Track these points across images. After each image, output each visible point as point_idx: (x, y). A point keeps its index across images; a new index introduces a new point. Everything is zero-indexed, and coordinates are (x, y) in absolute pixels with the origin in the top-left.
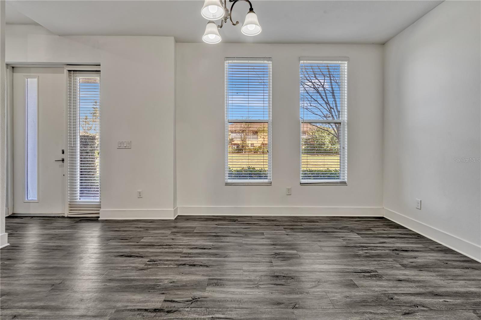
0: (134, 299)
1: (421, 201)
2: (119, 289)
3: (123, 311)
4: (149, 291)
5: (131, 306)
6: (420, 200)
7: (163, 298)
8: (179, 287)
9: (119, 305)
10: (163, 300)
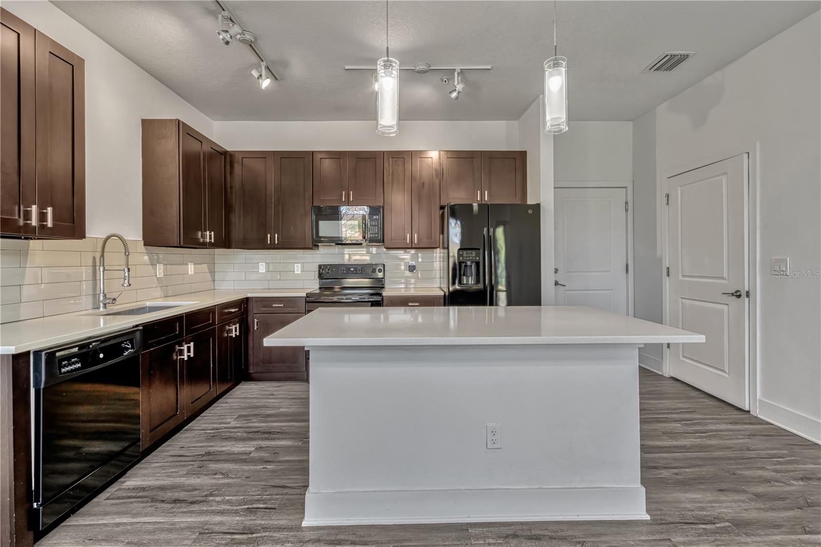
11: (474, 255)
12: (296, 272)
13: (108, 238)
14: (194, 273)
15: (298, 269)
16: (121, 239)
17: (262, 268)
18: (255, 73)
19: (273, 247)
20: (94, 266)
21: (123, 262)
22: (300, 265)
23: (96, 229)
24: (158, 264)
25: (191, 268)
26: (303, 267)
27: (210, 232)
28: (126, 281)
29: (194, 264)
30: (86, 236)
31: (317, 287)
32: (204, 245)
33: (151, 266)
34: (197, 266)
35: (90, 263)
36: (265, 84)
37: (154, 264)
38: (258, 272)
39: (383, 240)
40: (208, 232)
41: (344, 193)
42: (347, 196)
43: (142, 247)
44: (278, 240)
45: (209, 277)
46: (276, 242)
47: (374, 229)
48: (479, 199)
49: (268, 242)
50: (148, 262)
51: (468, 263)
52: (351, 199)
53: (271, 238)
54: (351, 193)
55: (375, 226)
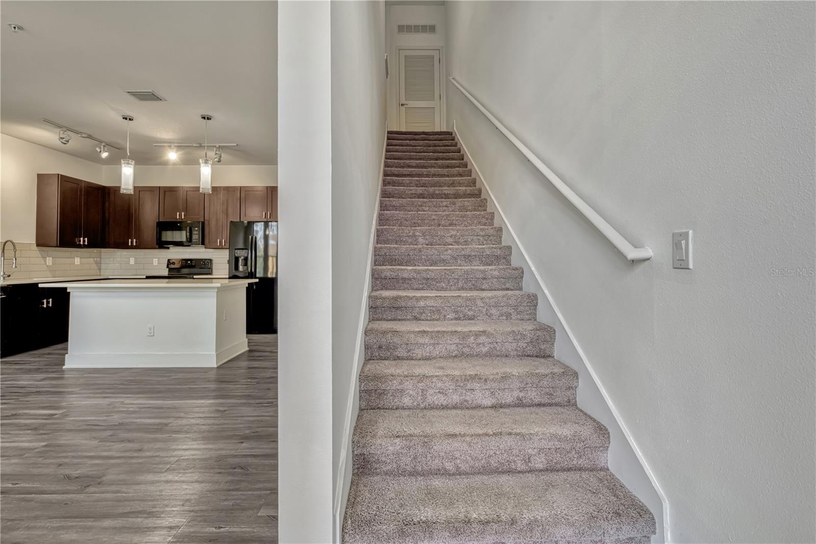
11: (244, 253)
12: (154, 264)
13: (6, 243)
14: (81, 263)
15: (155, 261)
16: (11, 242)
17: (132, 261)
18: (98, 150)
19: (132, 247)
22: (157, 259)
24: (47, 258)
25: (77, 261)
26: (158, 261)
27: (84, 238)
28: (14, 265)
29: (80, 258)
32: (79, 246)
33: (42, 259)
34: (82, 259)
36: (105, 155)
37: (44, 258)
38: (129, 263)
39: (203, 243)
40: (82, 239)
41: (178, 213)
42: (180, 215)
43: (34, 247)
44: (136, 242)
45: (94, 266)
46: (135, 244)
47: (196, 236)
48: (264, 217)
49: (130, 244)
50: (40, 256)
51: (242, 258)
52: (183, 217)
53: (132, 242)
54: (183, 213)
55: (197, 234)
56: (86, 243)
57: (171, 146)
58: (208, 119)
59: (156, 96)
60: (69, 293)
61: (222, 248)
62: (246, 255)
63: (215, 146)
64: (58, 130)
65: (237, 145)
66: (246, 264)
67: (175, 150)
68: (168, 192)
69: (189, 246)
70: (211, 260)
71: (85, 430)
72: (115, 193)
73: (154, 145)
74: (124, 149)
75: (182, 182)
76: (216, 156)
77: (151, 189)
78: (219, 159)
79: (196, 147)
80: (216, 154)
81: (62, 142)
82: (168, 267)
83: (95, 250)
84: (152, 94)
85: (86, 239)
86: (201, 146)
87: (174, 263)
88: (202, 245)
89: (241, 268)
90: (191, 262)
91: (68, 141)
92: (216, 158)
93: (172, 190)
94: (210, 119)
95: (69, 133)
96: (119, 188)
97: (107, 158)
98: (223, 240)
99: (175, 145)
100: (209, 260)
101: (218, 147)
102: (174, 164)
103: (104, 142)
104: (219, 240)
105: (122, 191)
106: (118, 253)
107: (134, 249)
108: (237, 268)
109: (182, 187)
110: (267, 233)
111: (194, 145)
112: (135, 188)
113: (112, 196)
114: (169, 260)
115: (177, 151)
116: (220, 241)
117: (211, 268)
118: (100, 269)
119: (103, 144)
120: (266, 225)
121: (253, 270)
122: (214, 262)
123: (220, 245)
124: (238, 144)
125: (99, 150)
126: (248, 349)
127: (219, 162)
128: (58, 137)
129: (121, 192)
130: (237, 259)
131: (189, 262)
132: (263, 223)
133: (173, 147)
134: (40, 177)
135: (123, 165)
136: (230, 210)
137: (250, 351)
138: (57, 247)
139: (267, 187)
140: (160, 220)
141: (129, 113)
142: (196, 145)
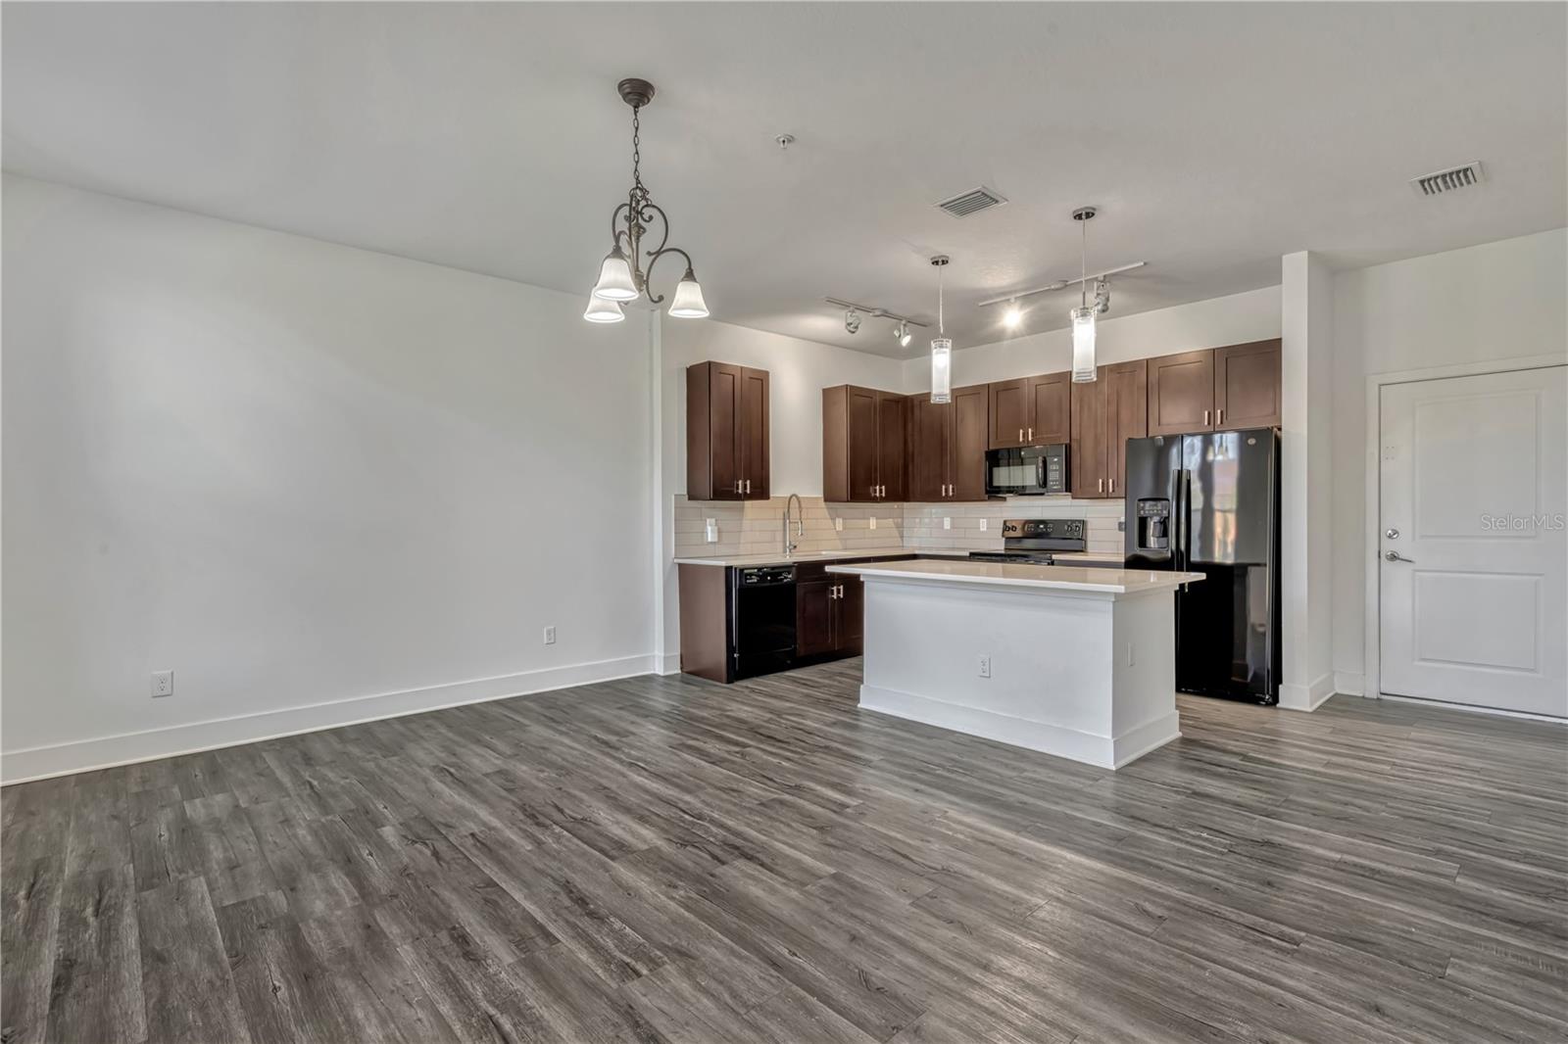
0: (764, 890)
1: (172, 673)
2: (771, 925)
3: (795, 880)
4: (728, 891)
5: (777, 883)
6: (170, 672)
7: (720, 870)
8: (676, 873)
9: (794, 893)
10: (725, 867)
11: (1160, 508)
12: (982, 529)
13: (791, 497)
14: (877, 528)
15: (983, 525)
16: (797, 497)
17: (947, 524)
18: (896, 333)
19: (947, 499)
20: (784, 519)
21: (798, 517)
22: (985, 521)
23: (779, 489)
24: (837, 519)
25: (873, 523)
26: (988, 523)
27: (881, 486)
28: (799, 531)
30: (771, 495)
31: (1003, 548)
32: (875, 500)
33: (831, 521)
34: (878, 520)
35: (782, 517)
36: (906, 341)
37: (833, 519)
38: (943, 528)
39: (1068, 488)
40: (878, 487)
41: (1021, 431)
42: (1025, 435)
43: (822, 504)
44: (953, 491)
45: (895, 532)
46: (951, 494)
47: (1055, 475)
48: (1206, 423)
49: (944, 494)
50: (828, 517)
51: (1156, 519)
52: (1030, 439)
53: (947, 490)
54: (1030, 430)
55: (1056, 470)
56: (884, 495)
57: (1008, 300)
58: (1089, 215)
59: (988, 196)
60: (863, 582)
61: (1107, 498)
62: (1165, 513)
63: (1096, 279)
64: (843, 313)
65: (1145, 264)
66: (1165, 534)
67: (1019, 303)
68: (1001, 393)
69: (1042, 494)
70: (1083, 522)
71: (889, 861)
72: (920, 405)
73: (981, 304)
74: (933, 325)
75: (1030, 369)
76: (1098, 300)
77: (975, 391)
78: (1106, 305)
79: (1057, 289)
80: (1098, 294)
81: (850, 331)
82: (1003, 536)
83: (895, 505)
84: (983, 193)
85: (883, 487)
86: (1066, 287)
87: (1014, 528)
88: (1066, 491)
89: (1152, 541)
90: (1045, 527)
91: (856, 327)
92: (1098, 303)
93: (1008, 388)
94: (1093, 214)
95: (858, 313)
96: (929, 394)
97: (911, 344)
98: (1111, 481)
99: (1018, 295)
100: (1079, 521)
101: (1102, 279)
102: (1015, 336)
103: (905, 318)
104: (1100, 481)
105: (934, 400)
106: (926, 510)
107: (949, 501)
108: (1143, 542)
109: (1028, 379)
110: (1210, 457)
111: (1053, 287)
112: (953, 391)
113: (917, 412)
114: (1005, 522)
115: (1022, 307)
116: (1103, 483)
117: (1082, 539)
118: (902, 537)
119: (904, 322)
120: (1207, 442)
121: (1183, 547)
122: (1089, 526)
123: (1103, 491)
124: (1146, 261)
125: (897, 335)
126: (1180, 734)
127: (1104, 311)
128: (844, 324)
129: (932, 402)
130: (1143, 523)
131: (1042, 526)
132: (1199, 438)
133: (1013, 300)
134: (826, 392)
135: (934, 351)
136: (1125, 415)
137: (1185, 741)
138: (848, 501)
139: (1214, 350)
140: (991, 448)
141: (942, 250)
142: (1057, 286)
